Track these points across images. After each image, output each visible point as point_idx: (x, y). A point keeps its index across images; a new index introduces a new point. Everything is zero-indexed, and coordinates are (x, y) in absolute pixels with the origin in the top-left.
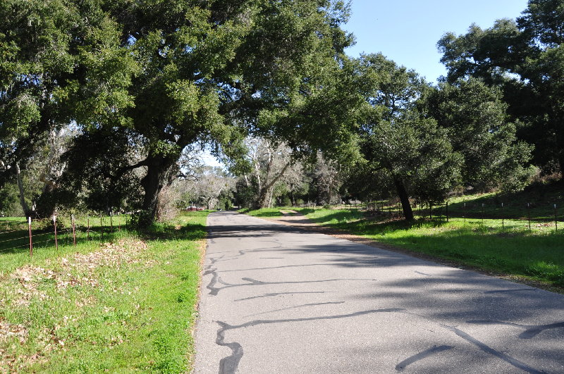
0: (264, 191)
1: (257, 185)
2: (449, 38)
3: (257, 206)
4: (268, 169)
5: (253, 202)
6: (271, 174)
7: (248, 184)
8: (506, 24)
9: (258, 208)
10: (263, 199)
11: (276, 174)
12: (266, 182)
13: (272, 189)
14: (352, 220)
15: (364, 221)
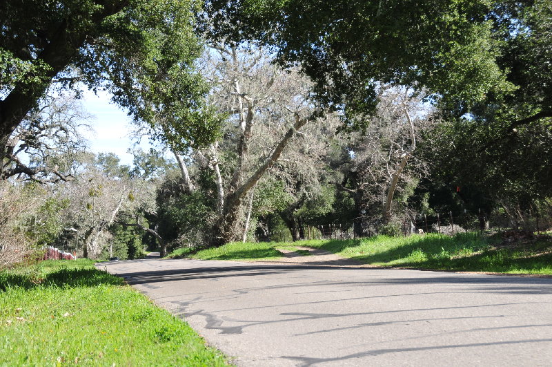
0: (233, 200)
1: (215, 187)
4: (241, 147)
5: (206, 228)
6: (249, 159)
7: (192, 187)
9: (219, 243)
11: (261, 160)
14: (461, 255)
15: (494, 253)
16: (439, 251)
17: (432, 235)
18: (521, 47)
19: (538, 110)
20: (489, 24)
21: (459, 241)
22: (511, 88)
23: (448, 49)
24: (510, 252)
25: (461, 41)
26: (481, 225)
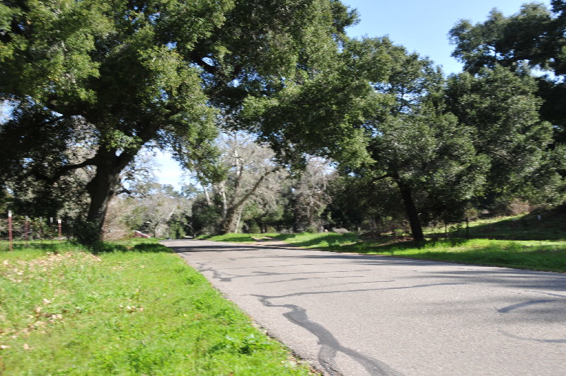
0: (231, 211)
1: (222, 204)
2: (463, 26)
3: (220, 231)
4: (236, 185)
5: (216, 226)
6: (240, 190)
7: (210, 204)
8: (535, 8)
9: (222, 233)
10: (230, 221)
11: (246, 191)
12: (233, 200)
13: (241, 209)
14: (346, 244)
15: (361, 243)
16: (334, 242)
17: (331, 233)
18: (378, 142)
19: (385, 173)
20: (363, 130)
21: (345, 237)
22: (373, 161)
23: (342, 141)
24: (369, 243)
25: (349, 137)
26: (356, 229)
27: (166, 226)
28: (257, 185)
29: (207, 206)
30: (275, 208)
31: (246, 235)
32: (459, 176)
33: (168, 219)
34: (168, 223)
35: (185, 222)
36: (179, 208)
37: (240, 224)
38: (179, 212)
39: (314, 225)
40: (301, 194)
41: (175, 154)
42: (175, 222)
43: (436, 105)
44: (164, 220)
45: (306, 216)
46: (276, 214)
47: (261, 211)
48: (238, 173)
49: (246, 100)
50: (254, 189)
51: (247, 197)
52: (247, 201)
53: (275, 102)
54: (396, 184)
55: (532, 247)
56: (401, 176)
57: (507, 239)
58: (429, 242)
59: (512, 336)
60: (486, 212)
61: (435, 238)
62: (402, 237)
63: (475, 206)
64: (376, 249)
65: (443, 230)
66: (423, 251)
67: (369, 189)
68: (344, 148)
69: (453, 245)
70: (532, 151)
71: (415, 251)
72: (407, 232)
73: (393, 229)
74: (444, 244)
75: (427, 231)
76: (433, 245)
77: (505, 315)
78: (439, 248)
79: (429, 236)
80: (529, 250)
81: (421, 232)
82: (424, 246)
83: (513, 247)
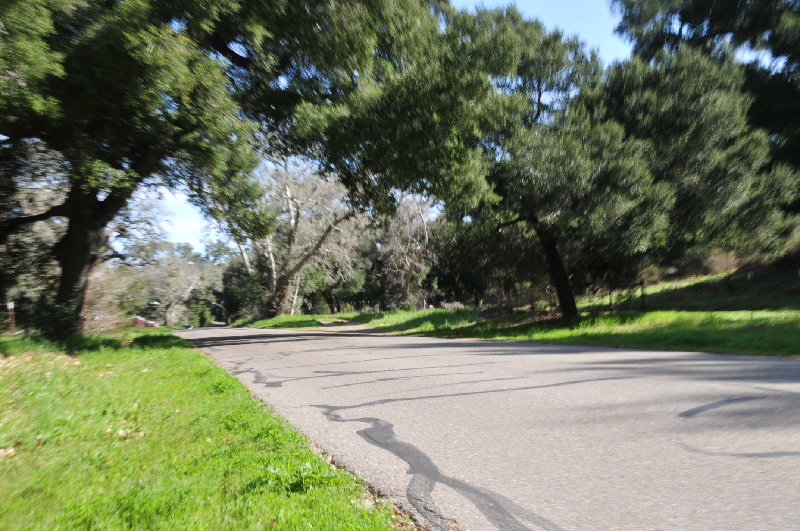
0: (283, 281)
1: (269, 271)
3: (269, 311)
4: (290, 239)
5: (261, 304)
6: (296, 249)
7: (251, 270)
9: (271, 315)
10: (282, 297)
11: (306, 250)
12: (286, 264)
13: (298, 278)
14: (460, 325)
15: (484, 324)
16: (443, 323)
17: (439, 310)
18: (503, 168)
19: (517, 216)
20: (480, 150)
21: (459, 315)
22: (496, 199)
23: (449, 167)
24: (496, 323)
25: (460, 162)
26: (477, 303)
27: (184, 308)
28: (322, 240)
29: (247, 274)
30: (351, 274)
31: (308, 317)
32: (629, 217)
33: (186, 296)
34: (187, 303)
35: (213, 299)
36: (202, 279)
37: (298, 301)
38: (202, 285)
39: (412, 299)
40: (391, 252)
41: (192, 196)
42: (197, 300)
43: (590, 108)
44: (180, 299)
45: (399, 285)
46: (354, 283)
47: (329, 279)
48: (293, 222)
49: (299, 108)
50: (318, 246)
51: (306, 259)
52: (307, 266)
53: (343, 111)
54: (533, 232)
55: (739, 321)
56: (541, 220)
57: (703, 309)
58: (585, 318)
59: (696, 450)
60: (672, 270)
61: (595, 313)
62: (545, 313)
63: (655, 262)
64: (506, 332)
65: (606, 301)
66: (577, 332)
67: (493, 240)
68: (452, 179)
69: (623, 321)
70: (737, 177)
71: (564, 333)
72: (553, 305)
73: (532, 300)
74: (608, 321)
75: (583, 303)
76: (593, 323)
77: (690, 420)
78: (602, 327)
79: (587, 309)
80: (735, 326)
81: (574, 304)
82: (578, 326)
83: (711, 321)
